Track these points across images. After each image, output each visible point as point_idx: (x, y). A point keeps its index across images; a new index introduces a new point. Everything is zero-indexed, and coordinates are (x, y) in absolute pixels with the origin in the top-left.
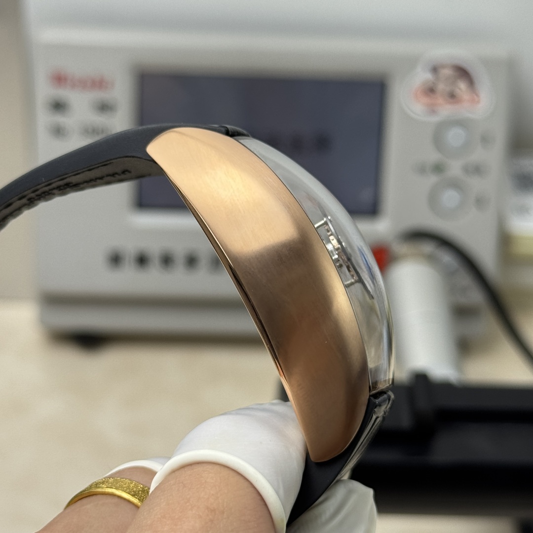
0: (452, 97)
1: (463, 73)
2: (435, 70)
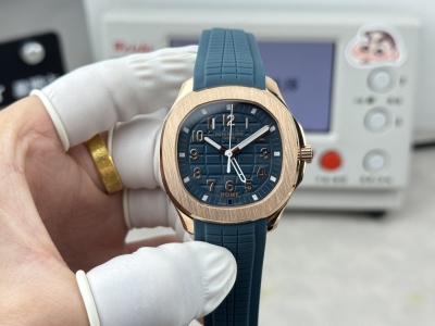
2: (368, 34)
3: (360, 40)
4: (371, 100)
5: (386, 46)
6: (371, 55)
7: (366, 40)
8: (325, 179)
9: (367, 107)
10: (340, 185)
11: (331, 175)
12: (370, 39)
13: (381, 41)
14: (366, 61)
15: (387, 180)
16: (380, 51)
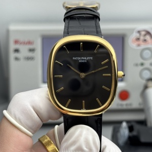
2: (139, 32)
3: (135, 35)
4: (142, 64)
5: (148, 37)
6: (141, 42)
7: (138, 35)
8: (122, 105)
9: (141, 68)
10: (129, 107)
11: (124, 102)
12: (140, 34)
13: (145, 35)
14: (139, 45)
16: (145, 40)
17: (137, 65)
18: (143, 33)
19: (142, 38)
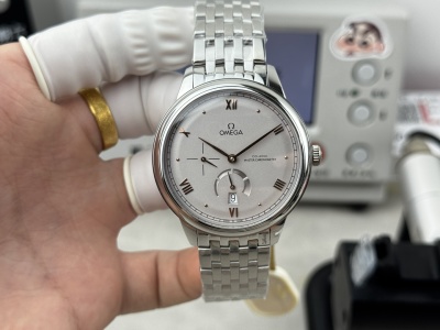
0: (365, 44)
1: (372, 28)
2: (353, 25)
3: (344, 31)
4: (355, 93)
5: (371, 38)
6: (355, 47)
7: (351, 31)
9: (350, 100)
10: (322, 178)
12: (355, 30)
13: (366, 33)
14: (351, 53)
15: (370, 173)
17: (343, 94)
18: (362, 28)
19: (358, 38)
